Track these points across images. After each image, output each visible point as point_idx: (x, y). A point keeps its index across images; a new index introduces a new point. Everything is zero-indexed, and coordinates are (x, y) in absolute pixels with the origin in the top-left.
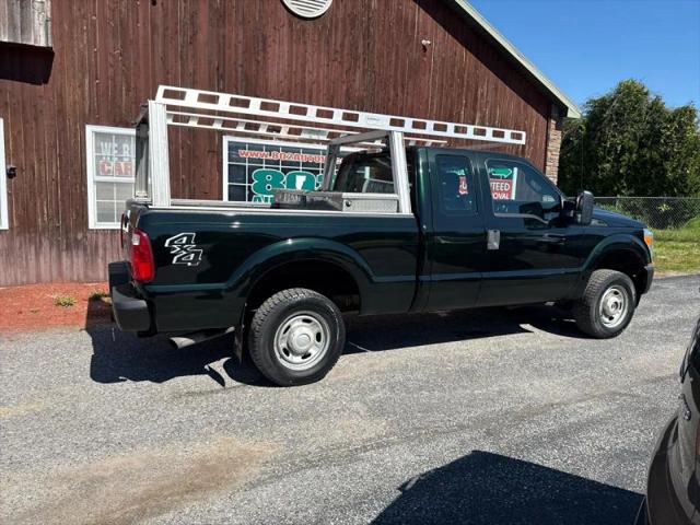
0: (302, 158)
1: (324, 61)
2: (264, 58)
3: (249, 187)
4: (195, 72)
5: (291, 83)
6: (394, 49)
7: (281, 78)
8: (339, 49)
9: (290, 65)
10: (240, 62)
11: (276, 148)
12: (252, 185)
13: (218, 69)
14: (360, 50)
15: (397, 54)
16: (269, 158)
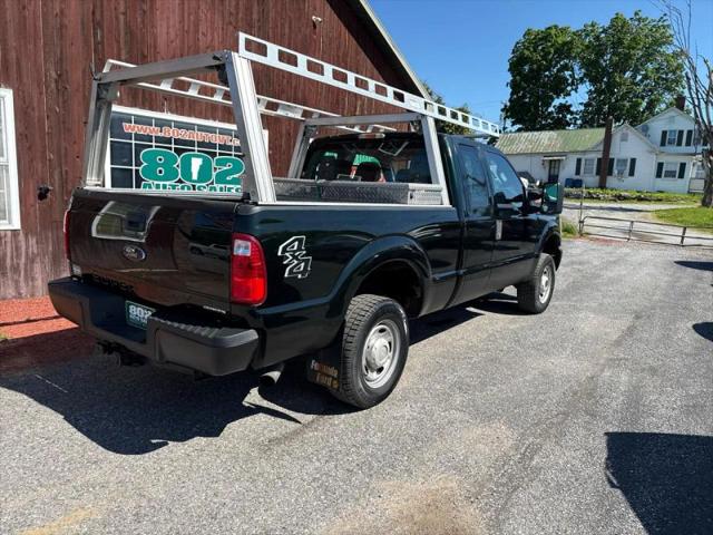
0: (197, 136)
1: (219, 23)
2: (151, 7)
3: (137, 171)
4: (62, 12)
5: (183, 43)
6: (288, 19)
7: (172, 36)
8: (232, 10)
9: (182, 21)
10: (122, 9)
11: (167, 123)
12: (140, 168)
13: (93, 13)
14: (255, 16)
15: (290, 28)
16: (159, 134)
